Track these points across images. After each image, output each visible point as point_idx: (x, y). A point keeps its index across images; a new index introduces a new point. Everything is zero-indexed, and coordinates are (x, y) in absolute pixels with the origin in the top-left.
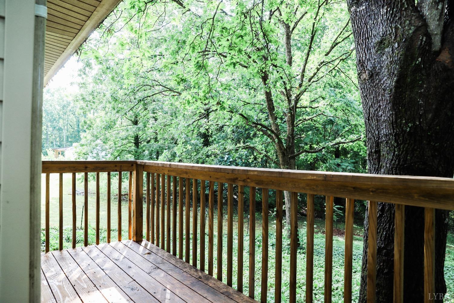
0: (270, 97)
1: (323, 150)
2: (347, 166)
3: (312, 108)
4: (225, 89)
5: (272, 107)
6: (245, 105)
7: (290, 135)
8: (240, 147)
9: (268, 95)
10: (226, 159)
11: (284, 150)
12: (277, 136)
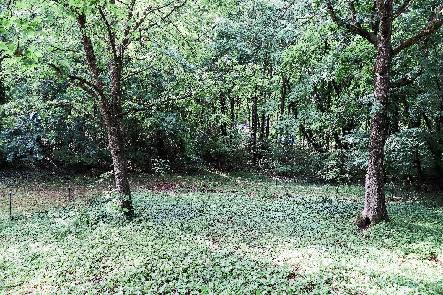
0: (89, 44)
1: (153, 107)
2: (172, 120)
3: (138, 59)
4: (28, 28)
5: (92, 56)
6: (55, 50)
7: (116, 91)
8: (52, 105)
9: (87, 41)
10: (31, 117)
11: (110, 109)
12: (101, 93)
